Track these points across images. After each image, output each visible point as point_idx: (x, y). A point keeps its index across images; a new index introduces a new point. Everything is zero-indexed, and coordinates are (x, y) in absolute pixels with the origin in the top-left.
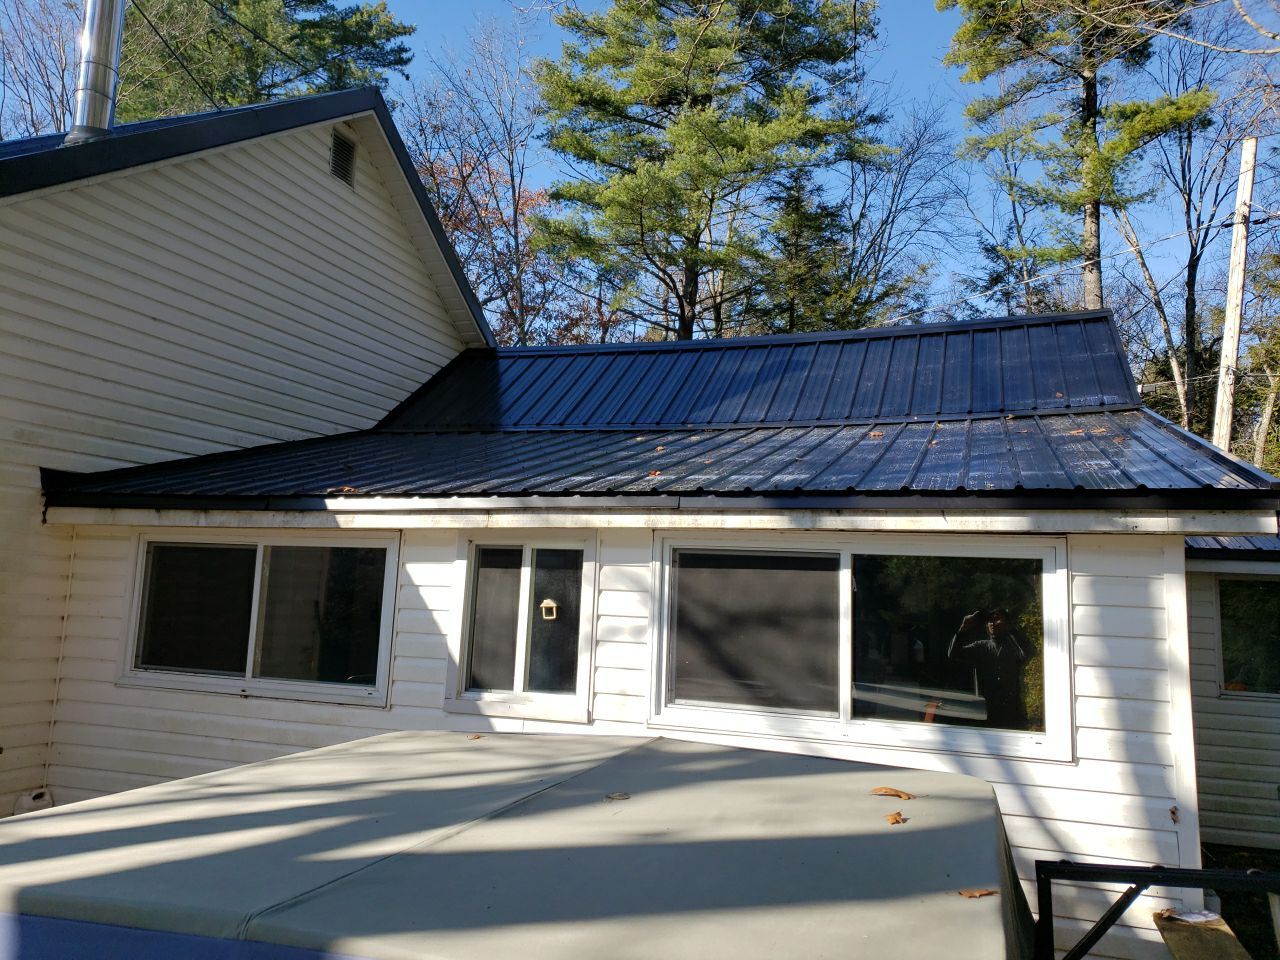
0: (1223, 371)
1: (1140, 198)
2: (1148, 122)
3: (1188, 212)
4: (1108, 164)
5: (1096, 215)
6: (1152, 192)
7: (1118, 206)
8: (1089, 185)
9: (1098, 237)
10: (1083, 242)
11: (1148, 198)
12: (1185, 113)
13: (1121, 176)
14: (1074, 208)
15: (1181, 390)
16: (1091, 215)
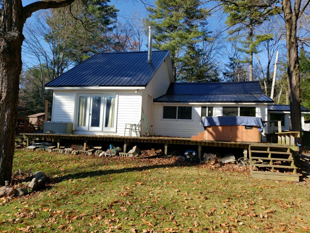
0: (272, 87)
1: (260, 51)
2: (262, 39)
3: (268, 54)
4: (254, 45)
5: (252, 54)
6: (262, 51)
7: (256, 53)
8: (251, 49)
9: (252, 59)
10: (249, 60)
11: (261, 52)
12: (268, 38)
13: (257, 48)
14: (248, 53)
15: (266, 87)
16: (251, 54)
